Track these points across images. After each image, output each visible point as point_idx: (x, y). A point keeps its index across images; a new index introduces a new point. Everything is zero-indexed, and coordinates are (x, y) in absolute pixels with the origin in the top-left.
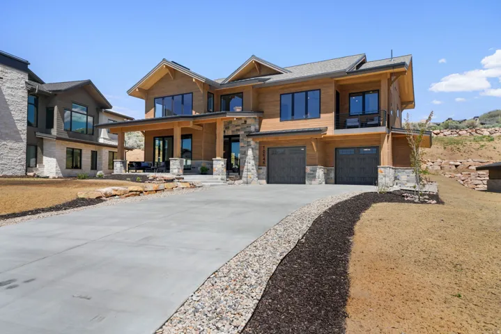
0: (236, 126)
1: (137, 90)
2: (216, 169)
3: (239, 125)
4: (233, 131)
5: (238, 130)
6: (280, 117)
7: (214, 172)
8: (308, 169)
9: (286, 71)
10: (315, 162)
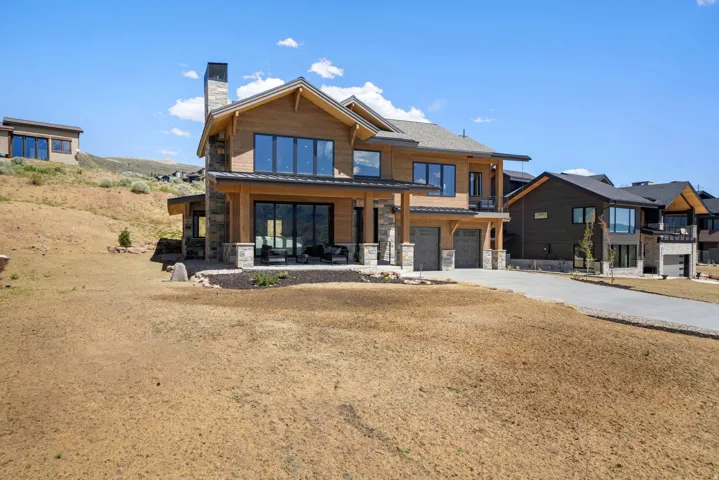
8: (445, 253)
9: (398, 130)
10: (451, 245)
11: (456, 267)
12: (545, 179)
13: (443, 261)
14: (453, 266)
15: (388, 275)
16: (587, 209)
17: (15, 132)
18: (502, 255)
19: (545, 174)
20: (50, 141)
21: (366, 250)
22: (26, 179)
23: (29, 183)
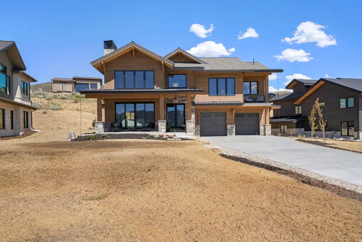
0: (182, 97)
1: (102, 62)
2: (189, 128)
3: (184, 97)
4: (179, 101)
5: (184, 100)
6: (209, 94)
7: (187, 130)
8: (229, 127)
9: (204, 63)
10: (233, 121)
11: (236, 134)
12: (322, 83)
13: (228, 131)
14: (234, 134)
15: (162, 136)
16: (349, 99)
17: (77, 82)
18: (269, 127)
19: (322, 80)
20: (90, 85)
21: (159, 124)
22: (73, 101)
23: (73, 103)
